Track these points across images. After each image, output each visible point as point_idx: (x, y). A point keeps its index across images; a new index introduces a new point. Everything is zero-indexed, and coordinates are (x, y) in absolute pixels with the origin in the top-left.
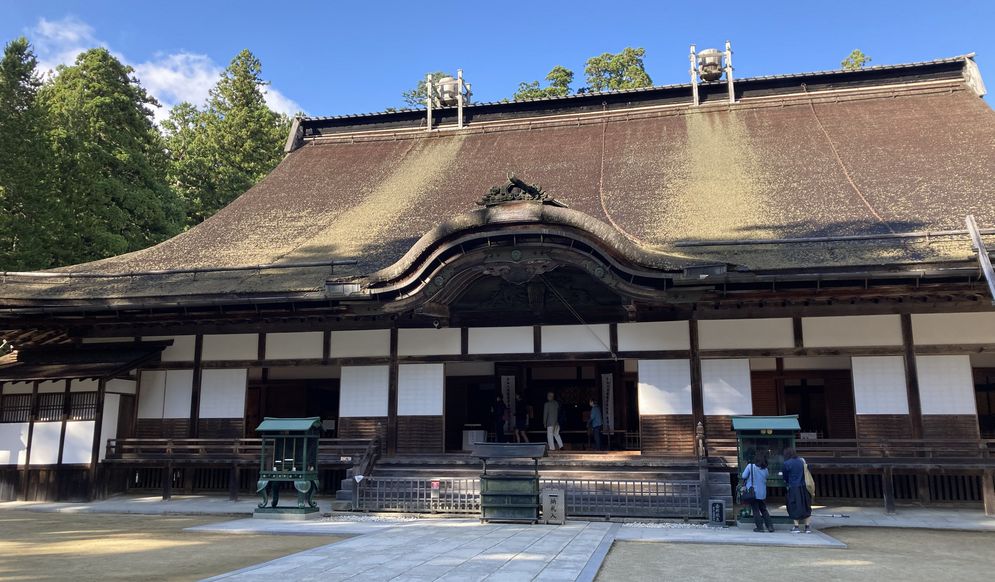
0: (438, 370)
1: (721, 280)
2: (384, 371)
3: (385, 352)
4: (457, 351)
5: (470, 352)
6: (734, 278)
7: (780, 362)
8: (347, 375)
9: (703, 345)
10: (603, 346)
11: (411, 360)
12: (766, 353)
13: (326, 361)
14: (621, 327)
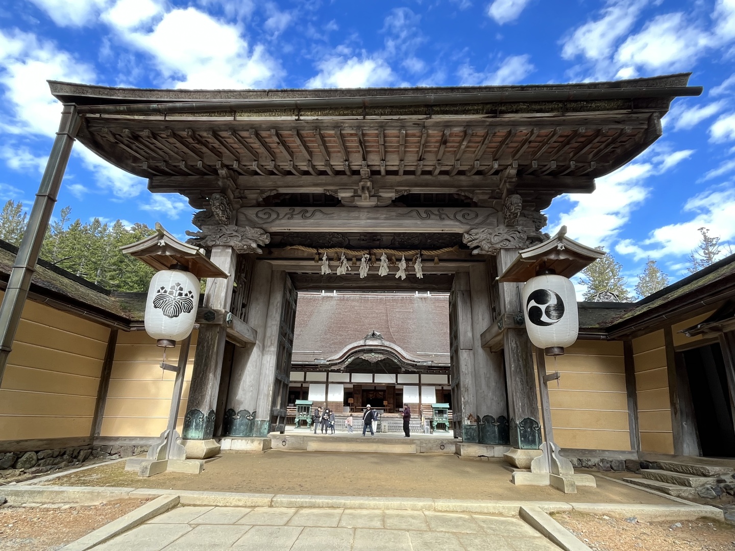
0: (342, 387)
1: (430, 365)
2: (324, 385)
3: (325, 380)
4: (349, 381)
5: (352, 381)
6: (433, 365)
7: (442, 388)
8: (312, 388)
9: (422, 382)
10: (394, 381)
11: (333, 383)
12: (440, 385)
13: (305, 382)
14: (398, 375)
